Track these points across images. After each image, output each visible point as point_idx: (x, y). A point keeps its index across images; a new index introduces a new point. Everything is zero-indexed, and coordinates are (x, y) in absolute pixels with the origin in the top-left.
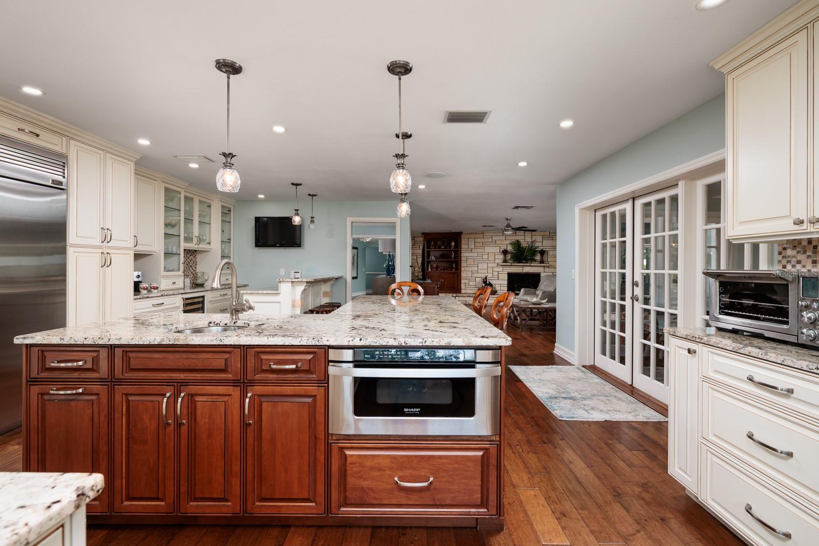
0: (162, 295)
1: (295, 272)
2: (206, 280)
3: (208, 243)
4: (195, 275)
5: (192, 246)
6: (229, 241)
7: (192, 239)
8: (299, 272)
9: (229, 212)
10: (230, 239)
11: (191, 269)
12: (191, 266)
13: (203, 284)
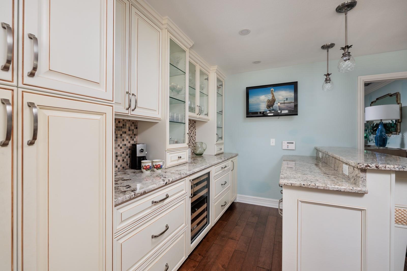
0: (166, 184)
1: (288, 143)
2: (204, 150)
3: (206, 114)
4: (195, 145)
5: (195, 116)
6: (221, 113)
7: (195, 109)
8: (293, 143)
9: (221, 86)
10: (222, 112)
11: (192, 139)
12: (192, 136)
13: (202, 154)
